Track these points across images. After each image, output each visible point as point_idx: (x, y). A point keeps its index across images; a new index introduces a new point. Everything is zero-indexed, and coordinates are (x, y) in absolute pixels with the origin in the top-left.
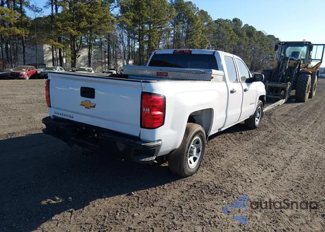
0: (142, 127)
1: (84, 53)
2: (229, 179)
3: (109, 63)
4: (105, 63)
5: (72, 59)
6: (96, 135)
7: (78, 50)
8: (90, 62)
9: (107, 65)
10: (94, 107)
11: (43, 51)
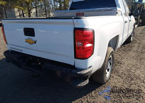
0: (75, 58)
1: (34, 11)
2: (133, 82)
3: (46, 14)
4: (44, 15)
5: (29, 14)
6: (40, 64)
7: (31, 10)
8: (37, 15)
9: (45, 15)
10: (35, 42)
11: (14, 12)
